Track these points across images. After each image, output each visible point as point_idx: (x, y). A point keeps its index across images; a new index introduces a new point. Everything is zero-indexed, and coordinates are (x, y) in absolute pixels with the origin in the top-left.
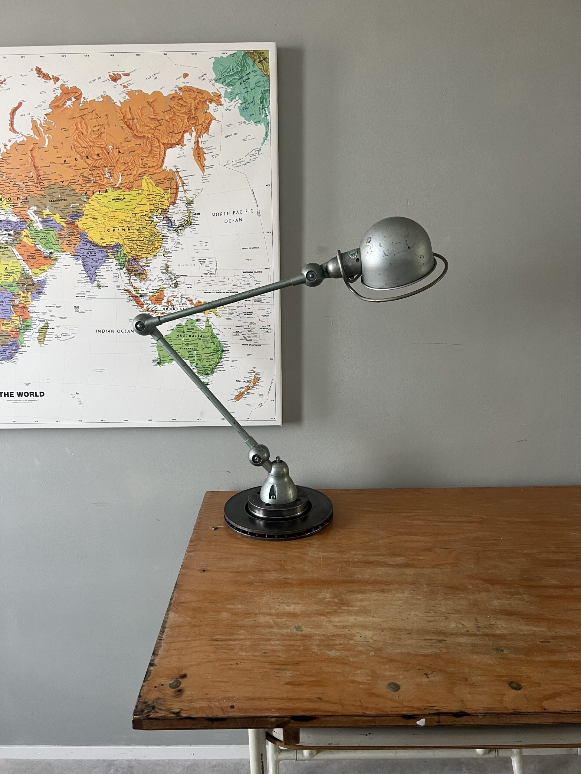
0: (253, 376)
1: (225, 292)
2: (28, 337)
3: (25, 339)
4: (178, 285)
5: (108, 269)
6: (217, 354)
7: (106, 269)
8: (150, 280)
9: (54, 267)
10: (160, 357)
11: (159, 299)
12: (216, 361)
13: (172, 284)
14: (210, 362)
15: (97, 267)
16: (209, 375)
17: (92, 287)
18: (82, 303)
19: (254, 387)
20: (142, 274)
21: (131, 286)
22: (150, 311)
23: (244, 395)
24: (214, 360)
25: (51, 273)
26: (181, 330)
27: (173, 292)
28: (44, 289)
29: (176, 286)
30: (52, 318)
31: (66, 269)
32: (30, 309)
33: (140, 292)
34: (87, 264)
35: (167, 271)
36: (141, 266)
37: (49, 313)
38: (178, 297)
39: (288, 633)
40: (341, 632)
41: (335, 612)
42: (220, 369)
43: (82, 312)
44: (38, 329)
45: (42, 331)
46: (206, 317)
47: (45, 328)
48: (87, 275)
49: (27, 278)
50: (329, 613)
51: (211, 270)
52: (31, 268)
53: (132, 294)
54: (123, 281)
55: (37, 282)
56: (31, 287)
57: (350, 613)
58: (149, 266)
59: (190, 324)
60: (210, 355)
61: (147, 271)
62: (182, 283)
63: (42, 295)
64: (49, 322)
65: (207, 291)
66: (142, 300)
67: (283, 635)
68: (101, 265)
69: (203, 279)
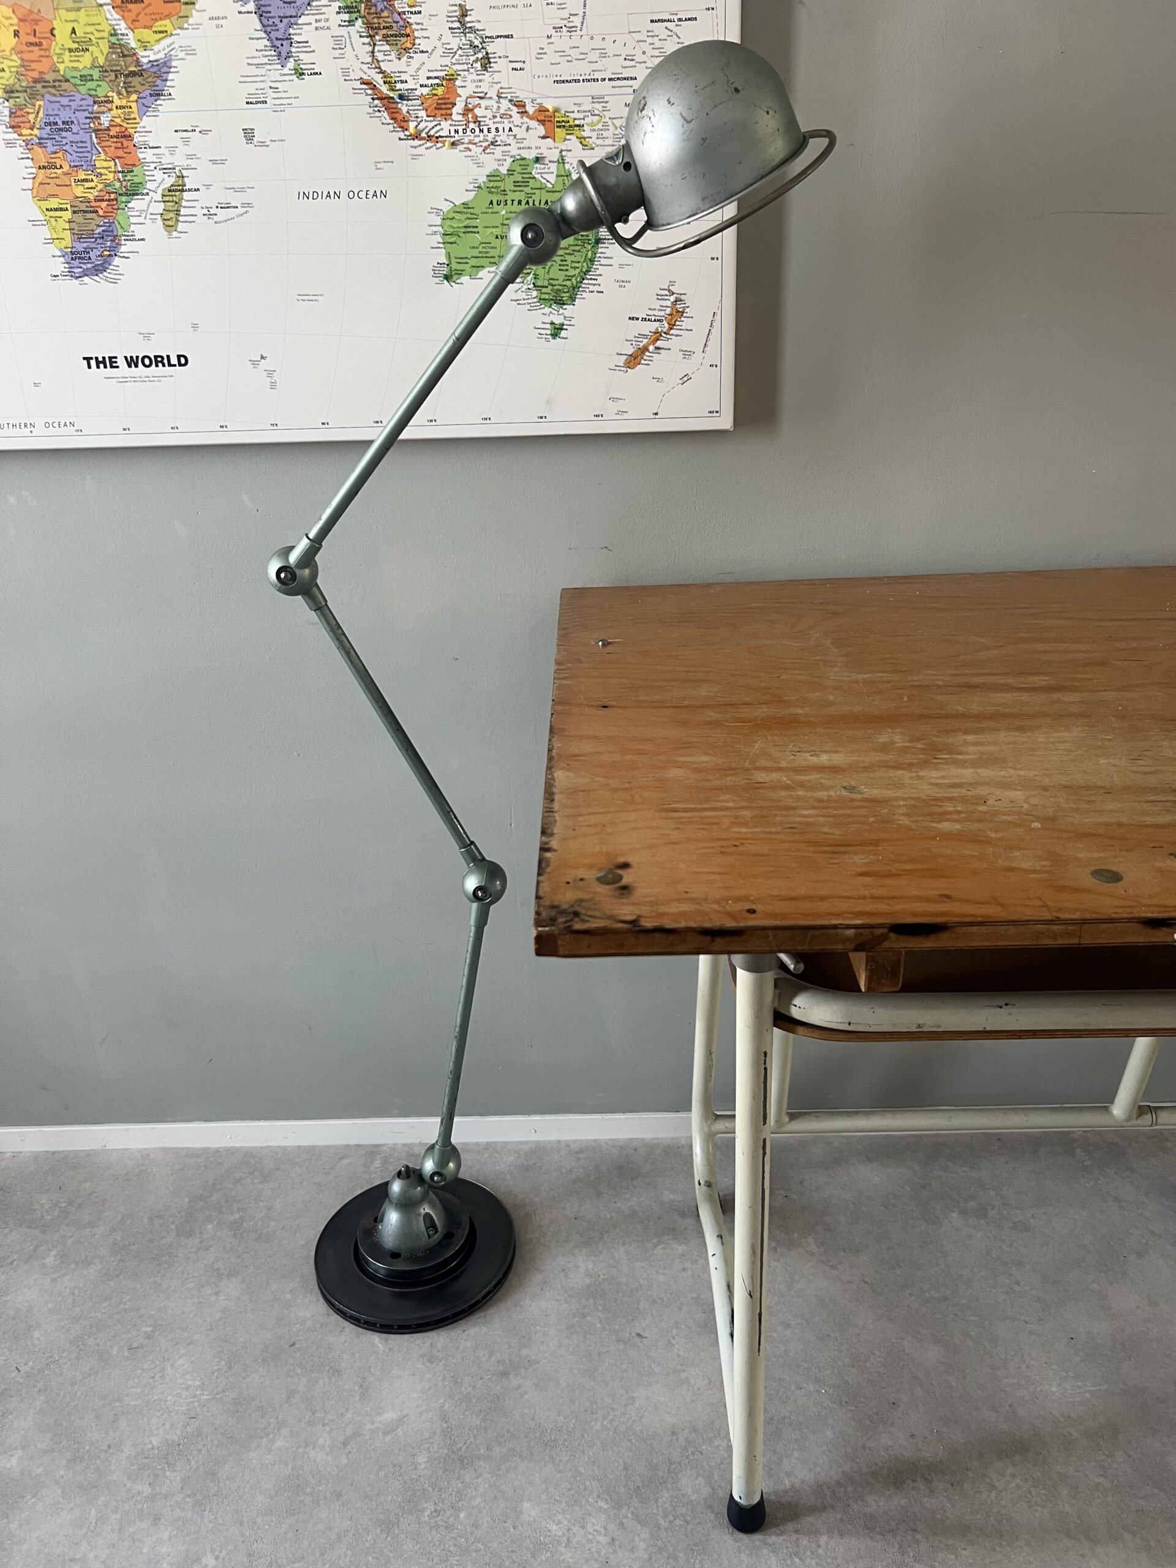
0: (669, 304)
1: (604, 80)
2: (138, 213)
3: (132, 220)
4: (490, 63)
5: (318, 25)
6: (584, 250)
7: (315, 25)
8: (422, 52)
9: (187, 22)
10: (450, 262)
11: (445, 104)
12: (583, 267)
13: (476, 61)
14: (567, 270)
15: (292, 20)
16: (564, 304)
17: (284, 75)
18: (260, 119)
19: (672, 332)
20: (402, 35)
21: (377, 70)
22: (423, 139)
23: (647, 354)
24: (577, 265)
25: (182, 38)
26: (499, 187)
27: (479, 84)
28: (168, 83)
29: (485, 68)
30: (193, 163)
31: (217, 26)
32: (137, 139)
33: (399, 86)
34: (267, 12)
35: (463, 24)
36: (399, 14)
37: (182, 150)
38: (491, 98)
39: (830, 796)
40: (952, 793)
41: (924, 764)
42: (592, 288)
43: (262, 144)
44: (160, 191)
45: (171, 199)
46: (558, 151)
47: (177, 191)
48: (268, 43)
49: (124, 56)
50: (911, 765)
51: (572, 18)
52: (132, 27)
53: (381, 92)
54: (356, 56)
55: (150, 65)
56: (136, 81)
57: (958, 763)
58: (420, 12)
59: (519, 169)
60: (567, 251)
61: (414, 26)
62: (500, 57)
63: (164, 100)
64: (185, 173)
65: (562, 79)
66: (404, 107)
67: (821, 801)
68: (303, 14)
69: (553, 43)
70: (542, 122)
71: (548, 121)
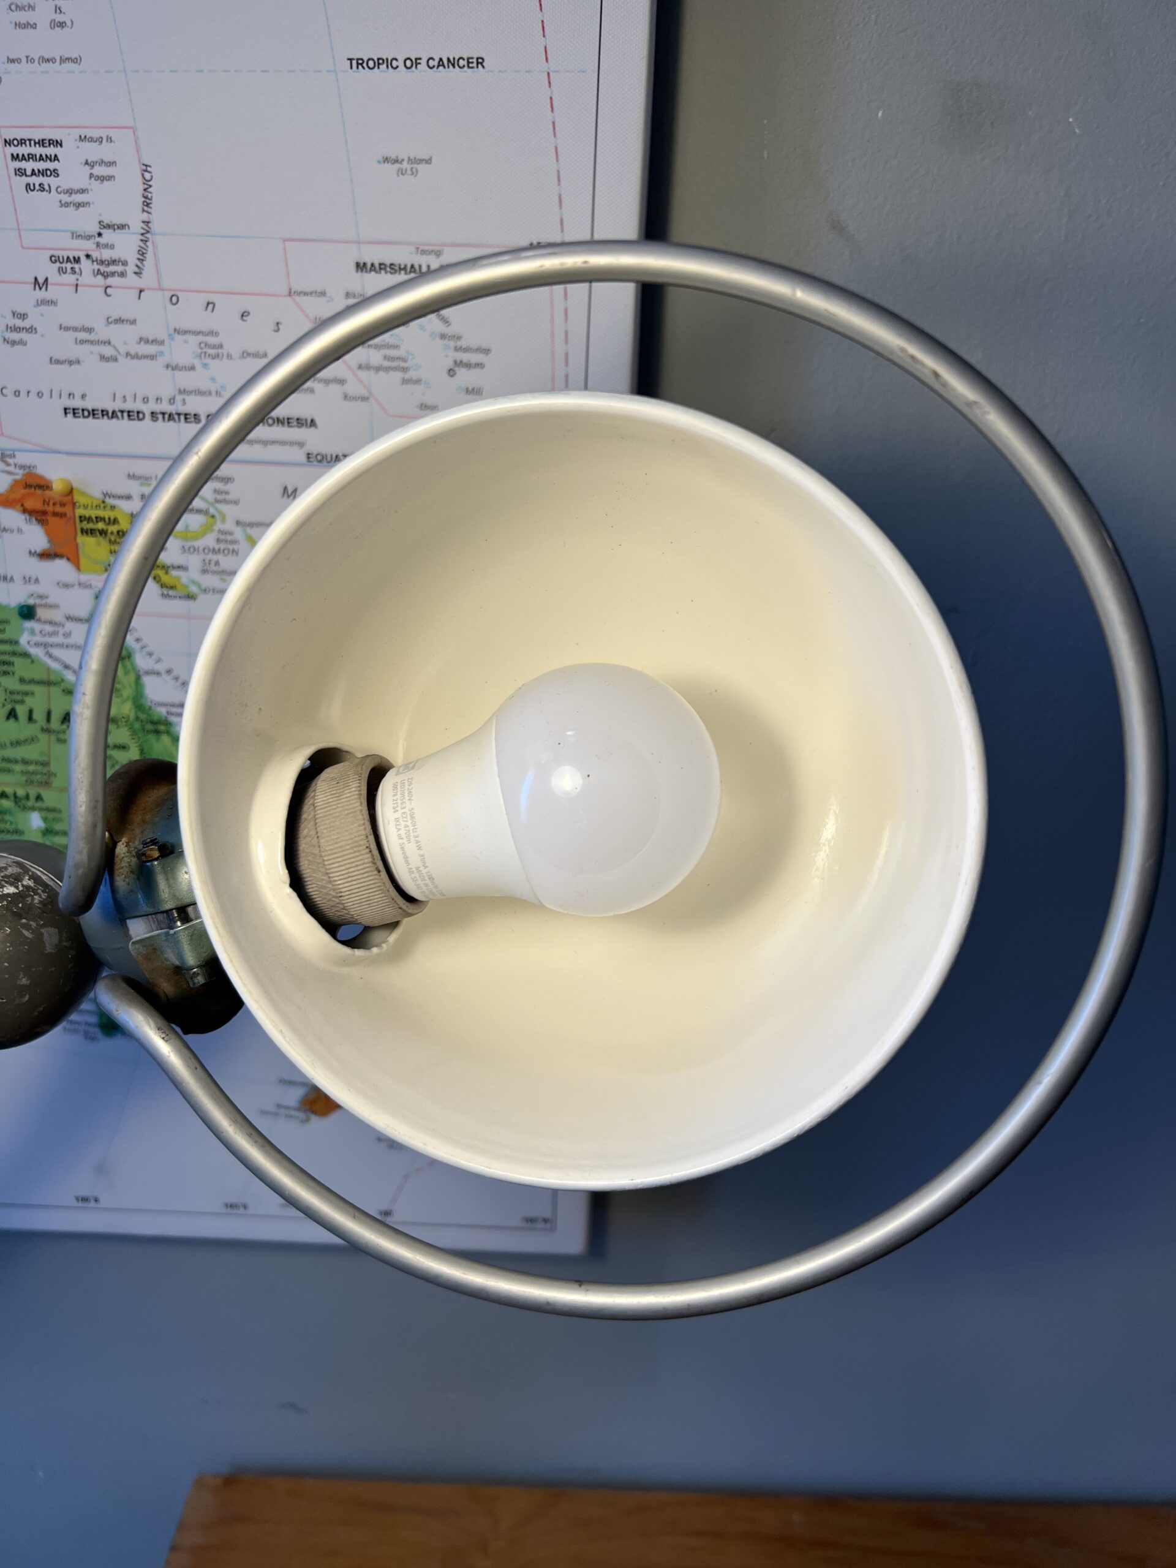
51: (108, 236)
65: (89, 405)
69: (52, 303)
70: (39, 516)
71: (55, 514)
